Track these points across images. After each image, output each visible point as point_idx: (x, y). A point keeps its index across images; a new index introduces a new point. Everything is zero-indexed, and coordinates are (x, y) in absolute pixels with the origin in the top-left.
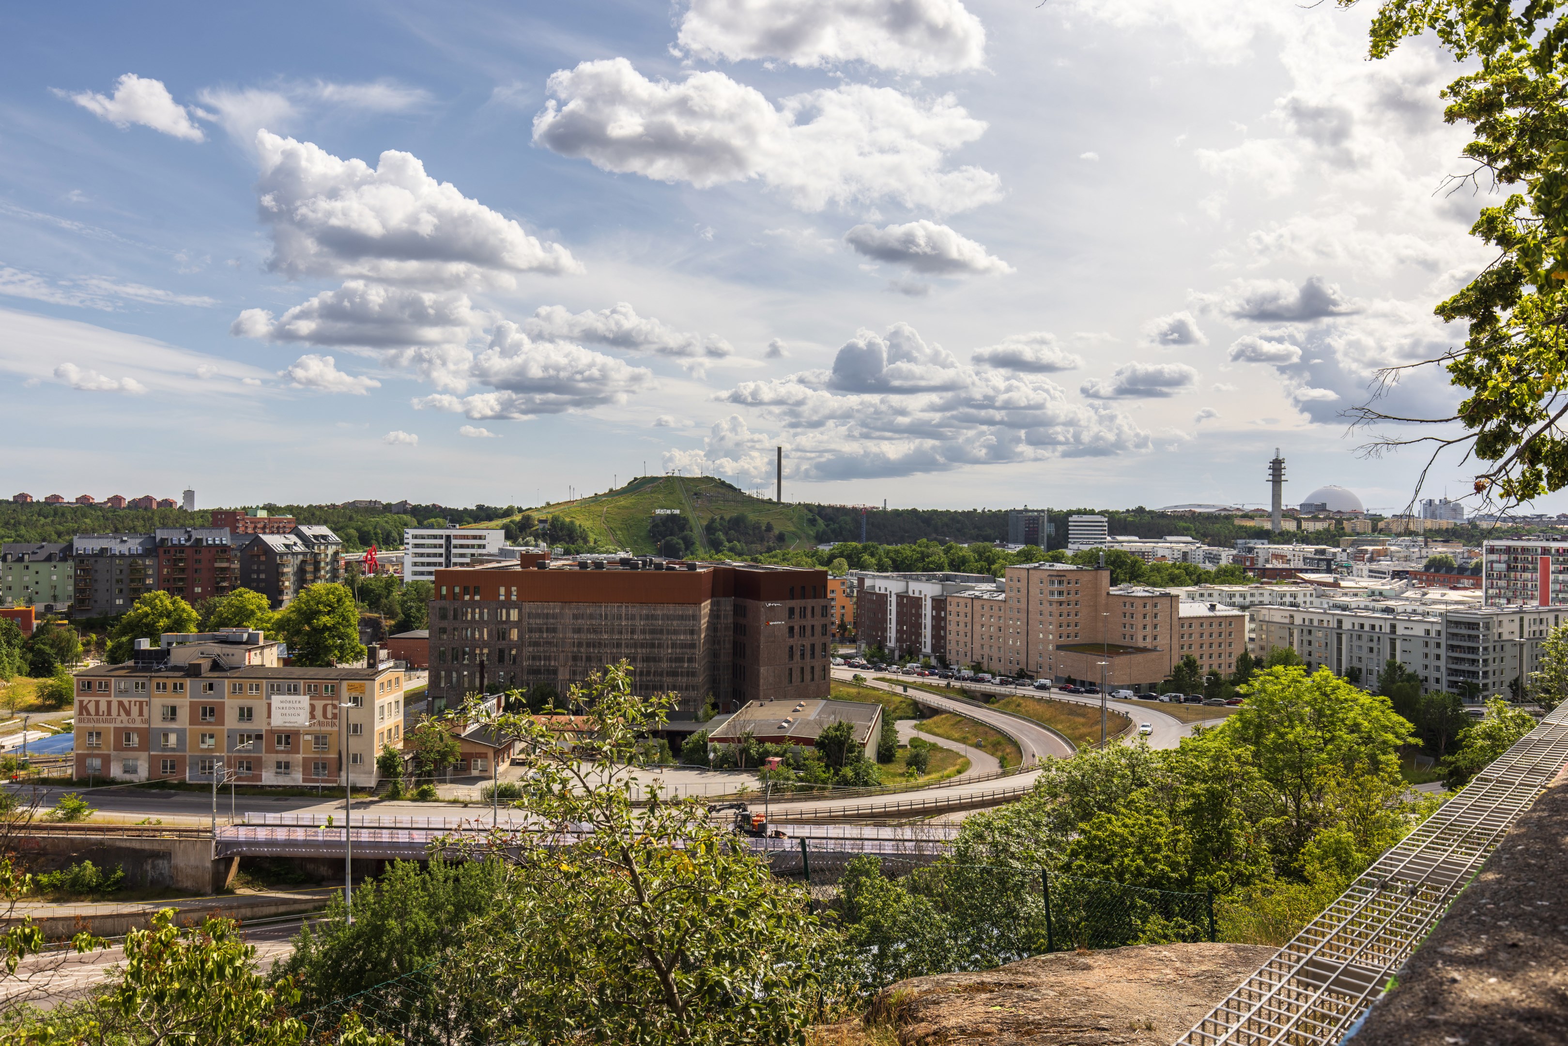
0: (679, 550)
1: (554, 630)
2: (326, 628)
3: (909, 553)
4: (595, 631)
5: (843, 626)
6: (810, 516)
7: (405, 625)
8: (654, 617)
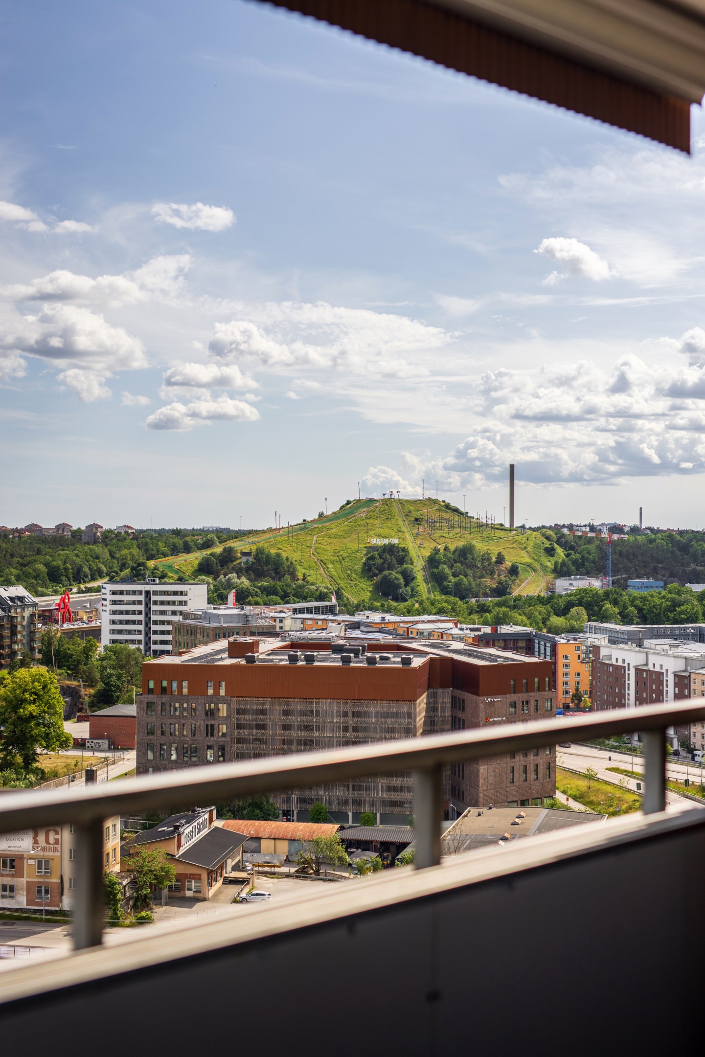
0: (398, 586)
1: (264, 727)
2: (32, 717)
3: (657, 601)
4: (307, 728)
5: (577, 697)
6: (547, 544)
7: (106, 698)
8: (367, 715)
